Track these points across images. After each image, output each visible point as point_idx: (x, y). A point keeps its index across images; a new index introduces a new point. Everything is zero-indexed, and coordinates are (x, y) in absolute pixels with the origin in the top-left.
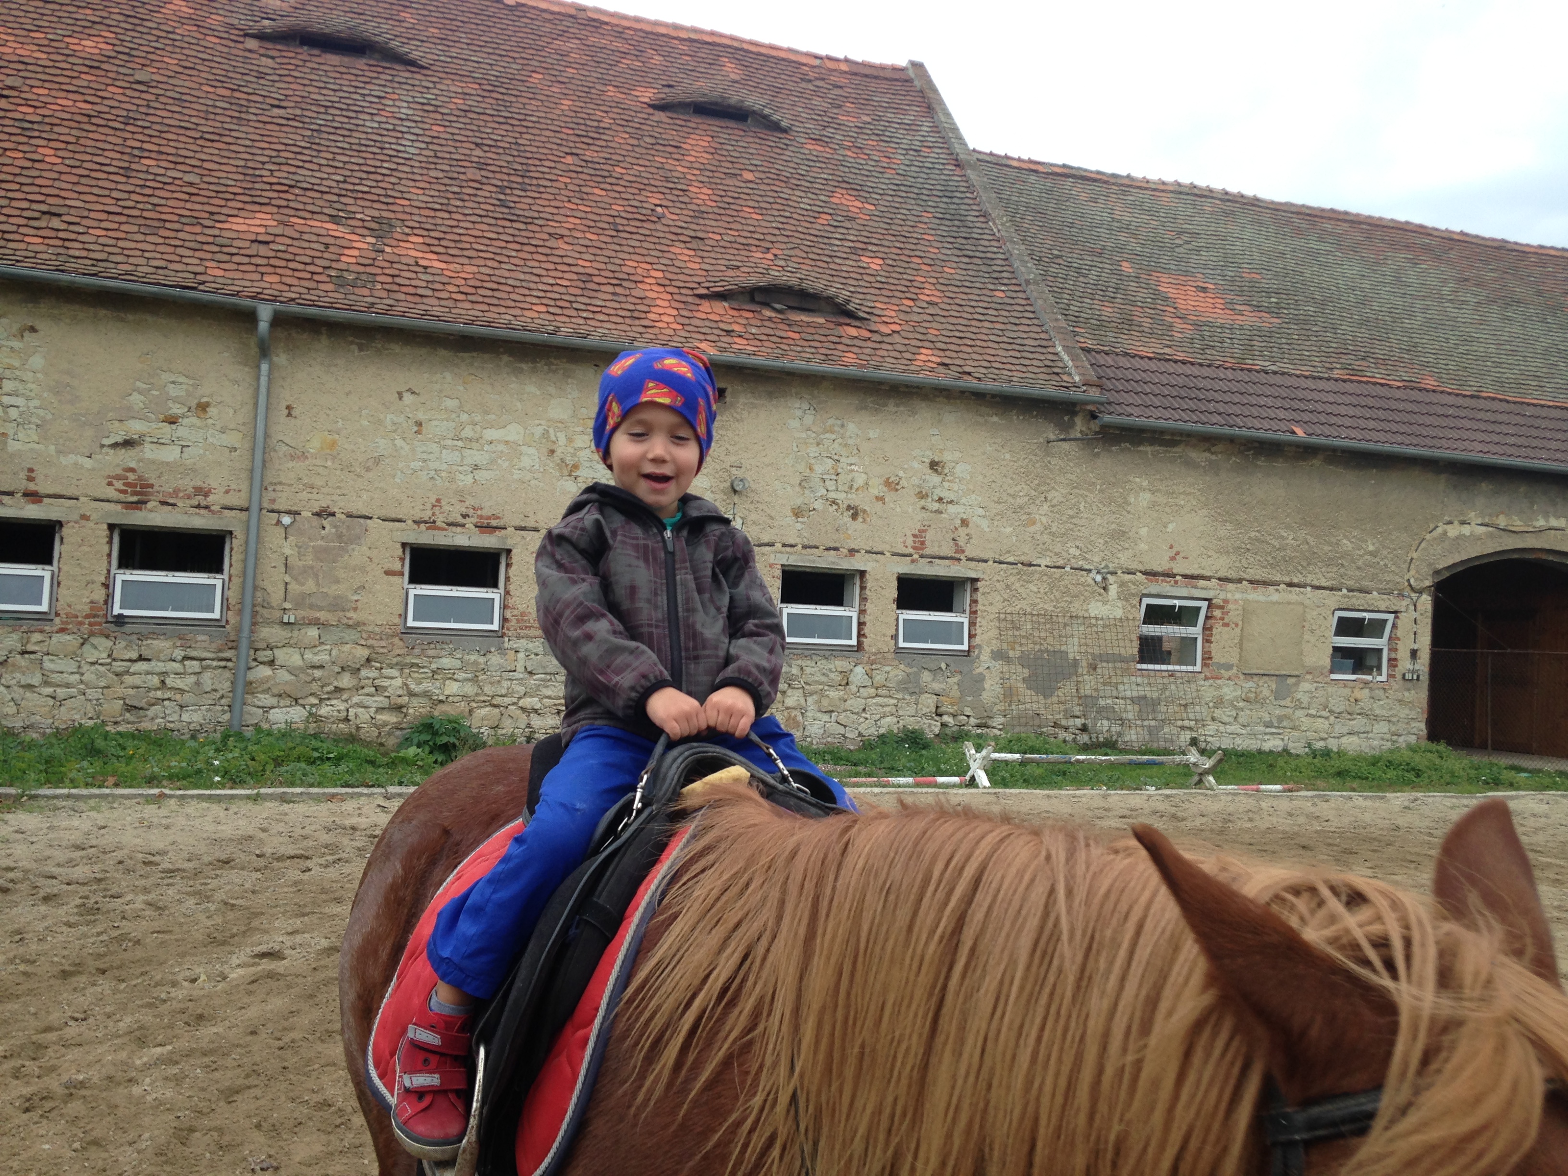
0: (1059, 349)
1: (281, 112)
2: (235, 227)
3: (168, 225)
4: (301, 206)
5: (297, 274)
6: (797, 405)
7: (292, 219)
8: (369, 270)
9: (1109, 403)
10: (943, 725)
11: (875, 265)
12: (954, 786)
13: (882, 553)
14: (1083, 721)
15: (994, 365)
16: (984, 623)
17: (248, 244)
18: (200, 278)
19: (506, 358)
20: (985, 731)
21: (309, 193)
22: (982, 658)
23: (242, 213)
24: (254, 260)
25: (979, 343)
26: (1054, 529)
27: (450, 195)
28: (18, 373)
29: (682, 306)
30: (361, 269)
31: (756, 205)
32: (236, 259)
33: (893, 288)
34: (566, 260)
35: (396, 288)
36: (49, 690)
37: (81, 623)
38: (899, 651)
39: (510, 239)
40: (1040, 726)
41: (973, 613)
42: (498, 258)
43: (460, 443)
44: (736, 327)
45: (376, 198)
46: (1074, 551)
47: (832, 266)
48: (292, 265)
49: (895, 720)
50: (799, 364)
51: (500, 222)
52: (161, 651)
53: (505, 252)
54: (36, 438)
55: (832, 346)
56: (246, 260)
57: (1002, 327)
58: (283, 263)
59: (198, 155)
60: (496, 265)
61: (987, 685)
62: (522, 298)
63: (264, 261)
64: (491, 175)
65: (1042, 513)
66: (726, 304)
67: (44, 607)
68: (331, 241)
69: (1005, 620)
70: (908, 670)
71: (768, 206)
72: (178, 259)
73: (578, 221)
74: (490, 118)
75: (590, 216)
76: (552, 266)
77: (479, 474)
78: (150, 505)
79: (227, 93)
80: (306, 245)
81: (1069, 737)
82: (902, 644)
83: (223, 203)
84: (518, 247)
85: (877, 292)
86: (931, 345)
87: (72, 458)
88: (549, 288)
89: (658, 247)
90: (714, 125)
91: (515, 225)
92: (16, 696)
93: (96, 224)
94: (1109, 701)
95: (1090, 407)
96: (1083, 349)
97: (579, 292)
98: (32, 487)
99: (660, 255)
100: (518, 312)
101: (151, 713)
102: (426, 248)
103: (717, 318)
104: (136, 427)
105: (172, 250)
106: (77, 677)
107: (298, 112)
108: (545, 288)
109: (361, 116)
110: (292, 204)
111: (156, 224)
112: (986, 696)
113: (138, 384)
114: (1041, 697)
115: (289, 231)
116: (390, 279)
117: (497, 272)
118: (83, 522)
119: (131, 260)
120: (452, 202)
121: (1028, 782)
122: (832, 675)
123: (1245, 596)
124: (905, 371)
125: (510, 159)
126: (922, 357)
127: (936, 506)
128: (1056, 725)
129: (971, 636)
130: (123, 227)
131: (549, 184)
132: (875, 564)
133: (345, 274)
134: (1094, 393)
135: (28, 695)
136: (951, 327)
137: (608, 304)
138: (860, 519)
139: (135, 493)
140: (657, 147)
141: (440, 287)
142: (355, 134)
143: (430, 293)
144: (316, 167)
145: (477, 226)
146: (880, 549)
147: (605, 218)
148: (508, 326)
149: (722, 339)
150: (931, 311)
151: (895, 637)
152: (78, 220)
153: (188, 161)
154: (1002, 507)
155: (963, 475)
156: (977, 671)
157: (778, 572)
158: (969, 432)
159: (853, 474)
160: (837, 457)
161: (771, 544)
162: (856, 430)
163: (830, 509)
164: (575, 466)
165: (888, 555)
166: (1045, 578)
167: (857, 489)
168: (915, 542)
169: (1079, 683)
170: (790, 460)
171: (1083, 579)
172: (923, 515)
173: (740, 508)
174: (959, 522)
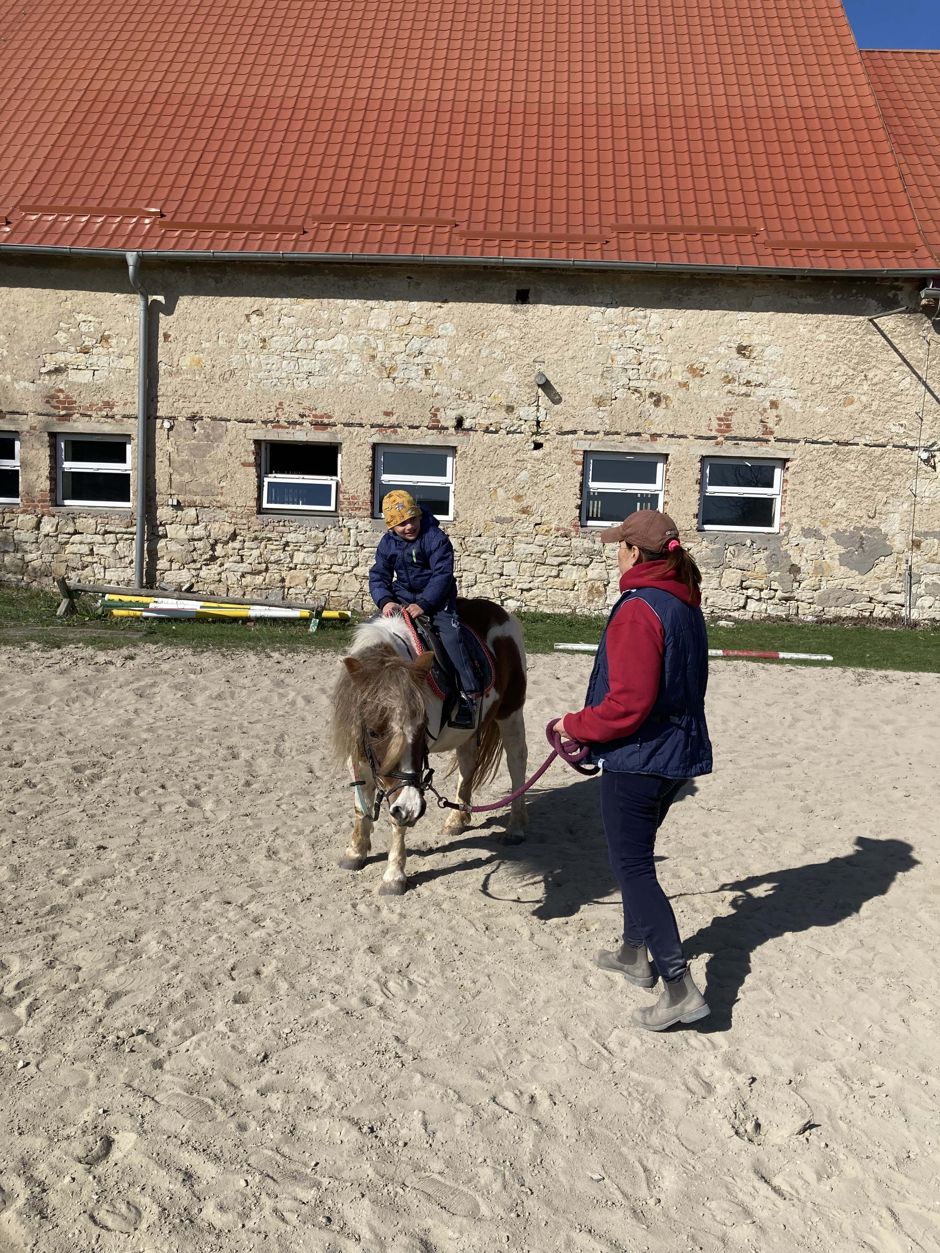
6: (599, 300)
10: (748, 598)
13: (685, 437)
22: (791, 535)
26: (874, 408)
36: (19, 555)
37: (36, 506)
38: (701, 529)
41: (784, 491)
43: (296, 355)
46: (898, 430)
52: (88, 527)
65: (861, 392)
70: (711, 546)
77: (312, 380)
78: (76, 416)
87: (22, 384)
101: (85, 572)
104: (61, 358)
106: (36, 545)
113: (61, 324)
114: (856, 573)
118: (32, 432)
127: (744, 389)
128: (872, 600)
129: (781, 514)
132: (677, 448)
135: (6, 558)
138: (663, 406)
139: (64, 408)
146: (683, 433)
151: (698, 516)
154: (817, 387)
155: (773, 358)
156: (785, 548)
157: (580, 458)
158: (780, 315)
159: (656, 363)
160: (639, 347)
161: (574, 432)
162: (659, 320)
163: (634, 397)
164: (393, 369)
165: (691, 438)
166: (862, 457)
167: (660, 377)
168: (720, 425)
169: (899, 559)
170: (592, 353)
171: (907, 457)
172: (730, 398)
173: (544, 400)
174: (768, 404)
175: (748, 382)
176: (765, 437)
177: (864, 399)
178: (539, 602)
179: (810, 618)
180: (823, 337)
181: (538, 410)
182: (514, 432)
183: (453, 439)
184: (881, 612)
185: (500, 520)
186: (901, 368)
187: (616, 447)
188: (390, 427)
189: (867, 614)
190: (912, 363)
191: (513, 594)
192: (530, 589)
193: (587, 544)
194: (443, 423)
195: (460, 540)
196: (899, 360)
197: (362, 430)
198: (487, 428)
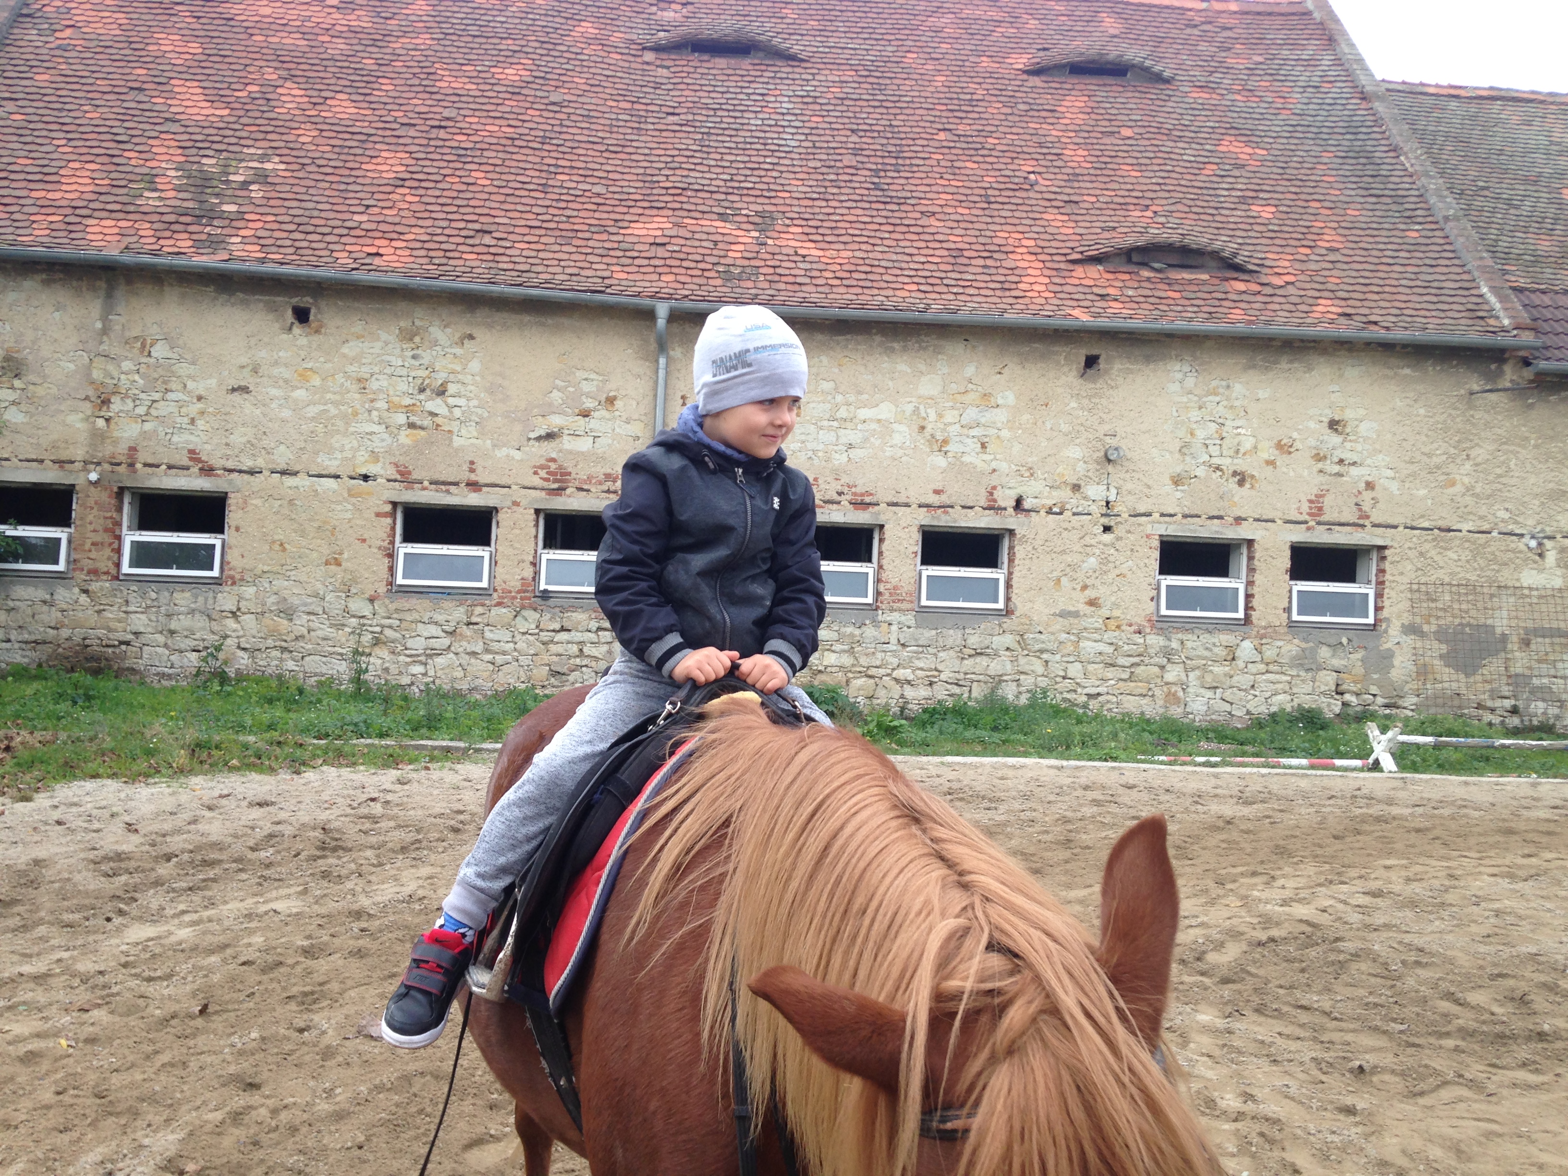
0: (1485, 290)
1: (675, 119)
2: (636, 232)
3: (580, 235)
4: (693, 207)
5: (690, 272)
6: (1177, 367)
7: (686, 221)
8: (753, 263)
9: (1547, 348)
10: (1344, 704)
11: (1267, 213)
12: (1354, 769)
13: (1273, 521)
14: (1513, 702)
15: (1406, 312)
16: (1393, 594)
17: (647, 247)
18: (607, 281)
19: (878, 338)
20: (1394, 711)
21: (700, 194)
22: (1391, 632)
23: (642, 219)
24: (653, 262)
25: (1387, 289)
26: (1478, 490)
27: (827, 184)
28: (460, 377)
29: (1054, 273)
30: (746, 263)
31: (1135, 161)
32: (637, 262)
33: (1287, 236)
34: (937, 237)
35: (777, 278)
36: (489, 657)
37: (514, 598)
38: (1292, 625)
39: (884, 221)
40: (1460, 707)
41: (1380, 583)
42: (872, 241)
43: (835, 424)
44: (1111, 291)
45: (759, 193)
46: (1503, 514)
47: (1218, 218)
48: (685, 264)
49: (1289, 698)
50: (1180, 325)
51: (874, 206)
52: (579, 623)
53: (878, 234)
54: (475, 434)
55: (1217, 303)
56: (646, 262)
57: (1416, 270)
58: (678, 263)
59: (605, 167)
60: (870, 248)
61: (1396, 662)
62: (894, 279)
63: (661, 262)
64: (865, 159)
65: (1463, 473)
66: (1101, 268)
67: (484, 584)
68: (719, 238)
69: (1418, 591)
70: (1303, 645)
71: (1148, 161)
72: (588, 265)
73: (950, 197)
74: (865, 104)
75: (961, 190)
76: (923, 244)
77: (853, 453)
78: (568, 491)
79: (628, 106)
80: (697, 244)
81: (1496, 720)
82: (1295, 617)
83: (625, 210)
84: (891, 228)
85: (1269, 242)
86: (1331, 295)
87: (504, 451)
88: (920, 266)
89: (1031, 215)
90: (1092, 83)
91: (888, 207)
92: (464, 662)
93: (520, 238)
94: (1545, 681)
95: (1522, 353)
96: (1514, 289)
97: (950, 268)
98: (473, 477)
99: (1032, 222)
100: (890, 293)
101: (571, 678)
102: (805, 238)
103: (1092, 283)
104: (556, 421)
105: (583, 257)
106: (511, 645)
107: (690, 117)
108: (916, 266)
109: (746, 115)
110: (685, 206)
111: (570, 234)
112: (1396, 674)
113: (558, 382)
114: (1462, 676)
115: (682, 232)
116: (771, 271)
117: (871, 255)
118: (515, 508)
119: (550, 269)
120: (830, 190)
121: (1443, 767)
122: (1216, 650)
124: (1300, 325)
125: (885, 141)
126: (1320, 308)
127: (1336, 468)
128: (1480, 706)
129: (1378, 609)
130: (543, 240)
131: (921, 162)
132: (1264, 533)
133: (732, 269)
134: (1527, 338)
135: (473, 661)
136: (1354, 274)
137: (978, 277)
138: (1248, 485)
139: (555, 481)
140: (1031, 113)
141: (817, 274)
142: (741, 133)
143: (808, 280)
144: (706, 169)
145: (852, 211)
146: (1270, 517)
147: (976, 191)
148: (881, 307)
149: (1096, 304)
150: (1332, 257)
151: (1288, 610)
152: (505, 236)
153: (596, 173)
154: (1415, 467)
155: (1368, 434)
156: (1384, 646)
157: (1157, 544)
159: (1240, 438)
160: (1221, 421)
161: (1149, 515)
162: (1243, 391)
163: (1214, 476)
164: (945, 442)
165: (1279, 522)
167: (1245, 454)
168: (1311, 508)
169: (1507, 660)
170: (1169, 426)
171: (1513, 545)
172: (1322, 478)
173: (1114, 478)
174: (1363, 485)
175: (1341, 461)
176: (1361, 522)
177: (1466, 480)
181: (1107, 489)
182: (1081, 514)
183: (1011, 521)
185: (1064, 614)
187: (1195, 531)
188: (940, 507)
193: (1163, 641)
194: (1002, 504)
197: (909, 510)
198: (1051, 509)
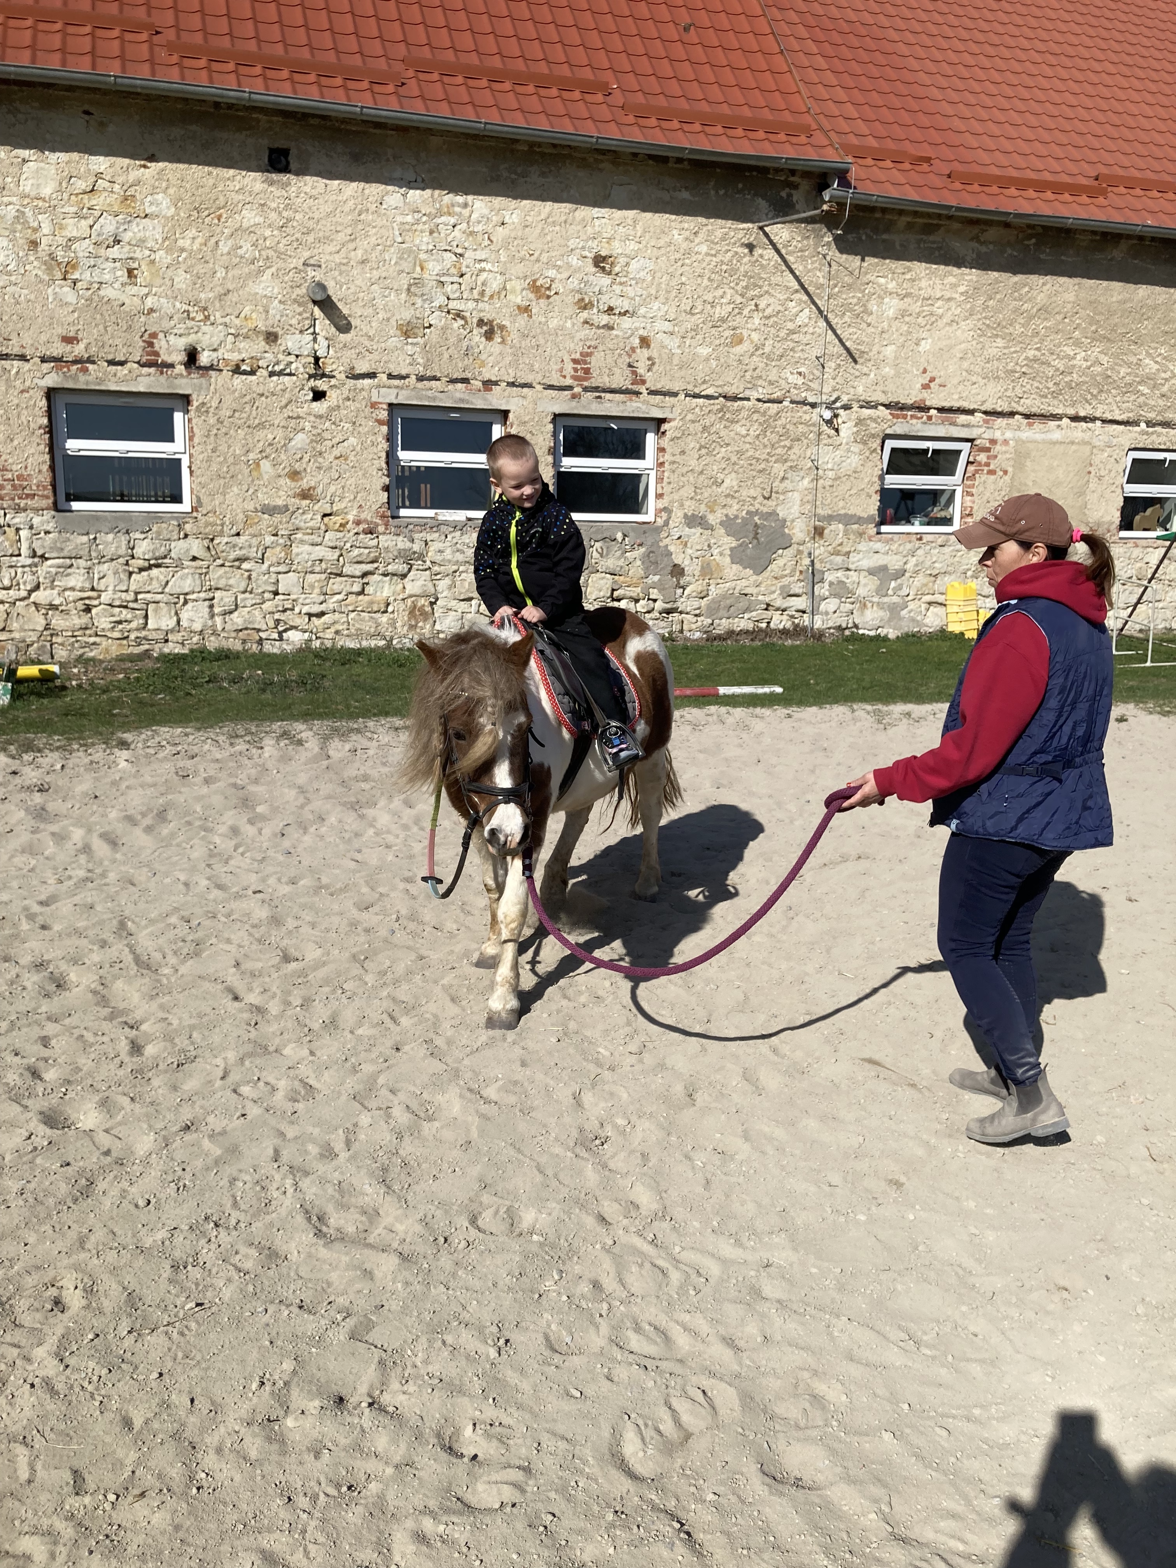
6: (398, 174)
13: (530, 386)
16: (673, 478)
22: (672, 524)
26: (768, 349)
40: (748, 609)
41: (660, 465)
46: (794, 379)
65: (752, 327)
69: (702, 473)
94: (839, 575)
114: (751, 574)
123: (1018, 433)
128: (769, 607)
129: (657, 496)
132: (520, 401)
138: (497, 339)
146: (528, 379)
154: (697, 319)
155: (642, 274)
156: (666, 541)
157: (384, 415)
158: (649, 215)
159: (484, 275)
160: (459, 251)
161: (372, 375)
162: (486, 211)
163: (456, 325)
164: (72, 266)
165: (539, 388)
166: (755, 417)
167: (492, 297)
168: (576, 370)
169: (800, 552)
170: (392, 255)
171: (807, 417)
172: (587, 332)
173: (323, 325)
174: (637, 341)
175: (611, 309)
176: (635, 388)
177: (755, 336)
178: (337, 632)
179: (698, 635)
180: (704, 249)
181: (315, 340)
182: (280, 373)
183: (184, 383)
184: (780, 621)
185: (269, 510)
186: (797, 296)
187: (434, 399)
188: (75, 362)
189: (764, 625)
190: (811, 289)
191: (297, 621)
192: (322, 614)
193: (402, 543)
194: (164, 357)
195: (206, 543)
196: (797, 287)
197: (27, 366)
198: (238, 366)
